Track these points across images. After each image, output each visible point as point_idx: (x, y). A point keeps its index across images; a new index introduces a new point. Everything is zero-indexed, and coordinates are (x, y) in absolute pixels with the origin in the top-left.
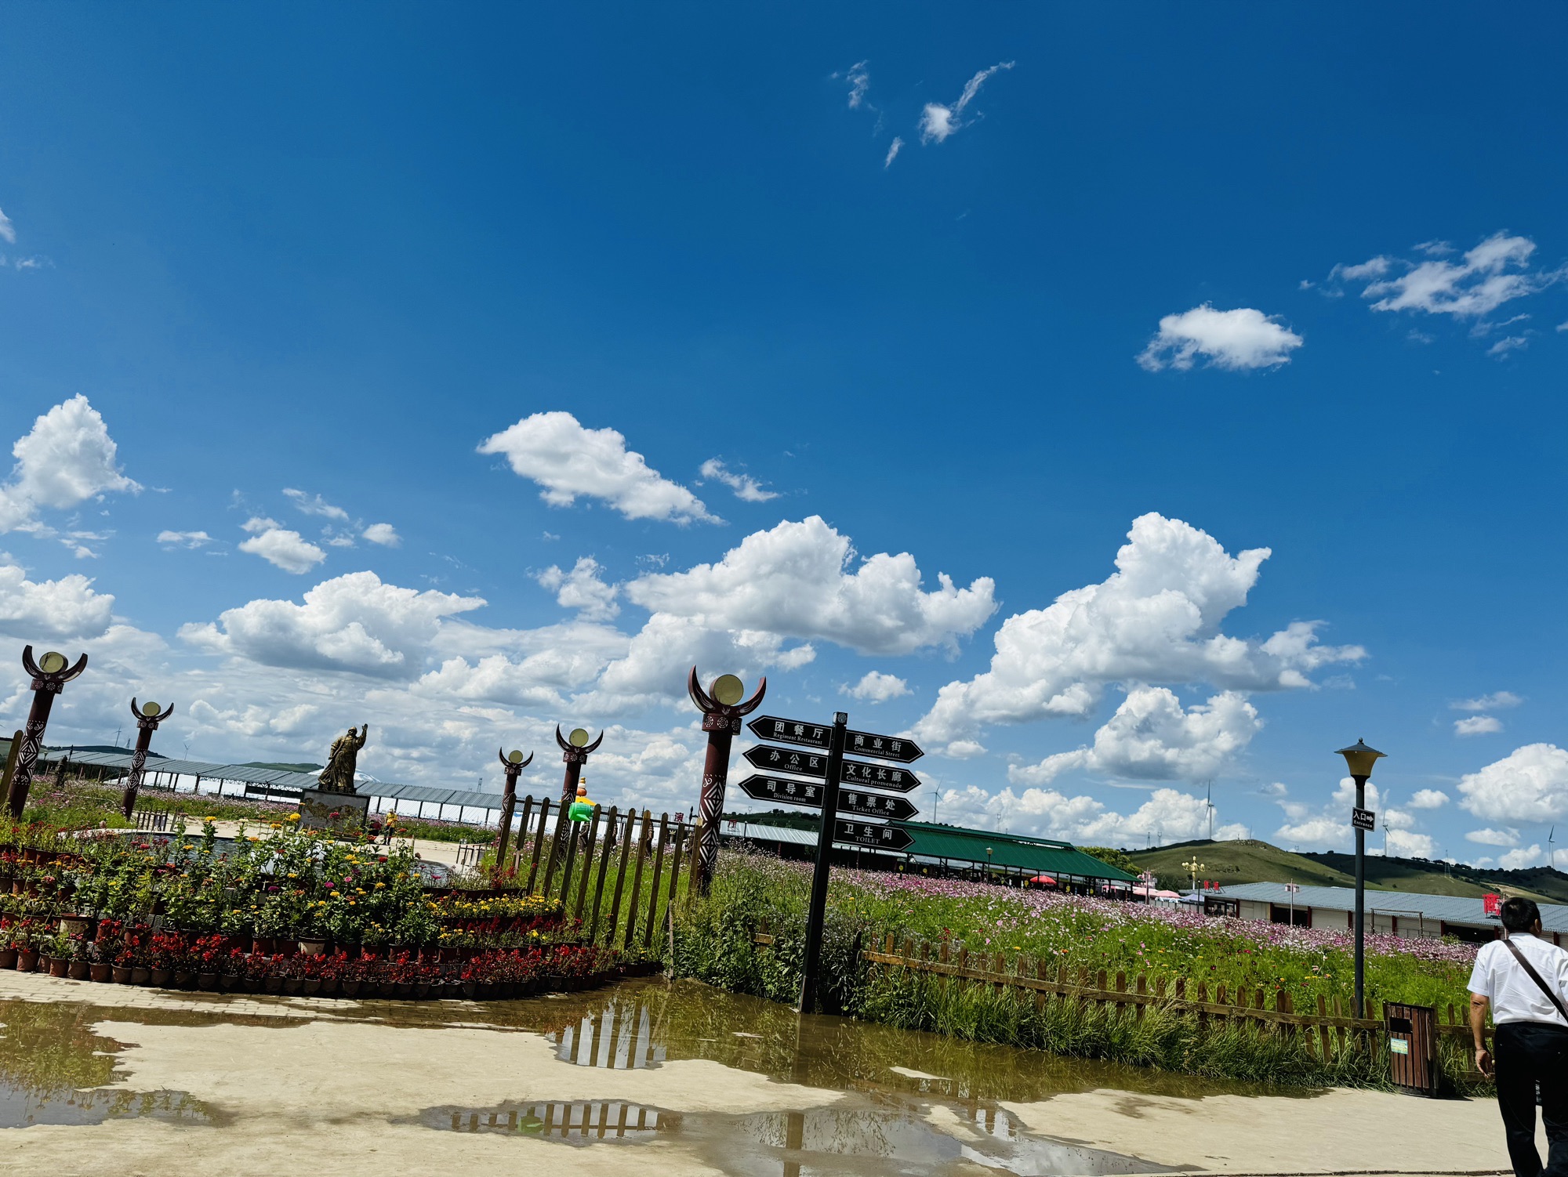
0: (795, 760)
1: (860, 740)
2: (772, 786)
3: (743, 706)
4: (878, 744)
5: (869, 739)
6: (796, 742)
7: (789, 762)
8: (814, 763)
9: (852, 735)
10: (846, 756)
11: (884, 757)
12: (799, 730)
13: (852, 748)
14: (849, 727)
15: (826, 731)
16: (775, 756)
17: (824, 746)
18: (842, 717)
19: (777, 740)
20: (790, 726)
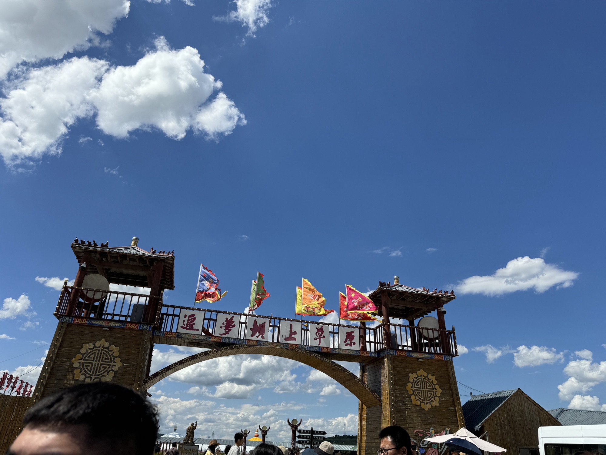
0: (305, 437)
1: (316, 432)
2: (301, 442)
3: (298, 425)
4: (319, 432)
5: (317, 432)
6: (305, 434)
7: (304, 437)
8: (308, 437)
9: (314, 431)
10: (313, 435)
11: (320, 435)
12: (305, 431)
13: (314, 434)
14: (313, 430)
15: (310, 431)
16: (302, 436)
17: (310, 434)
18: (312, 428)
19: (302, 433)
20: (304, 431)
